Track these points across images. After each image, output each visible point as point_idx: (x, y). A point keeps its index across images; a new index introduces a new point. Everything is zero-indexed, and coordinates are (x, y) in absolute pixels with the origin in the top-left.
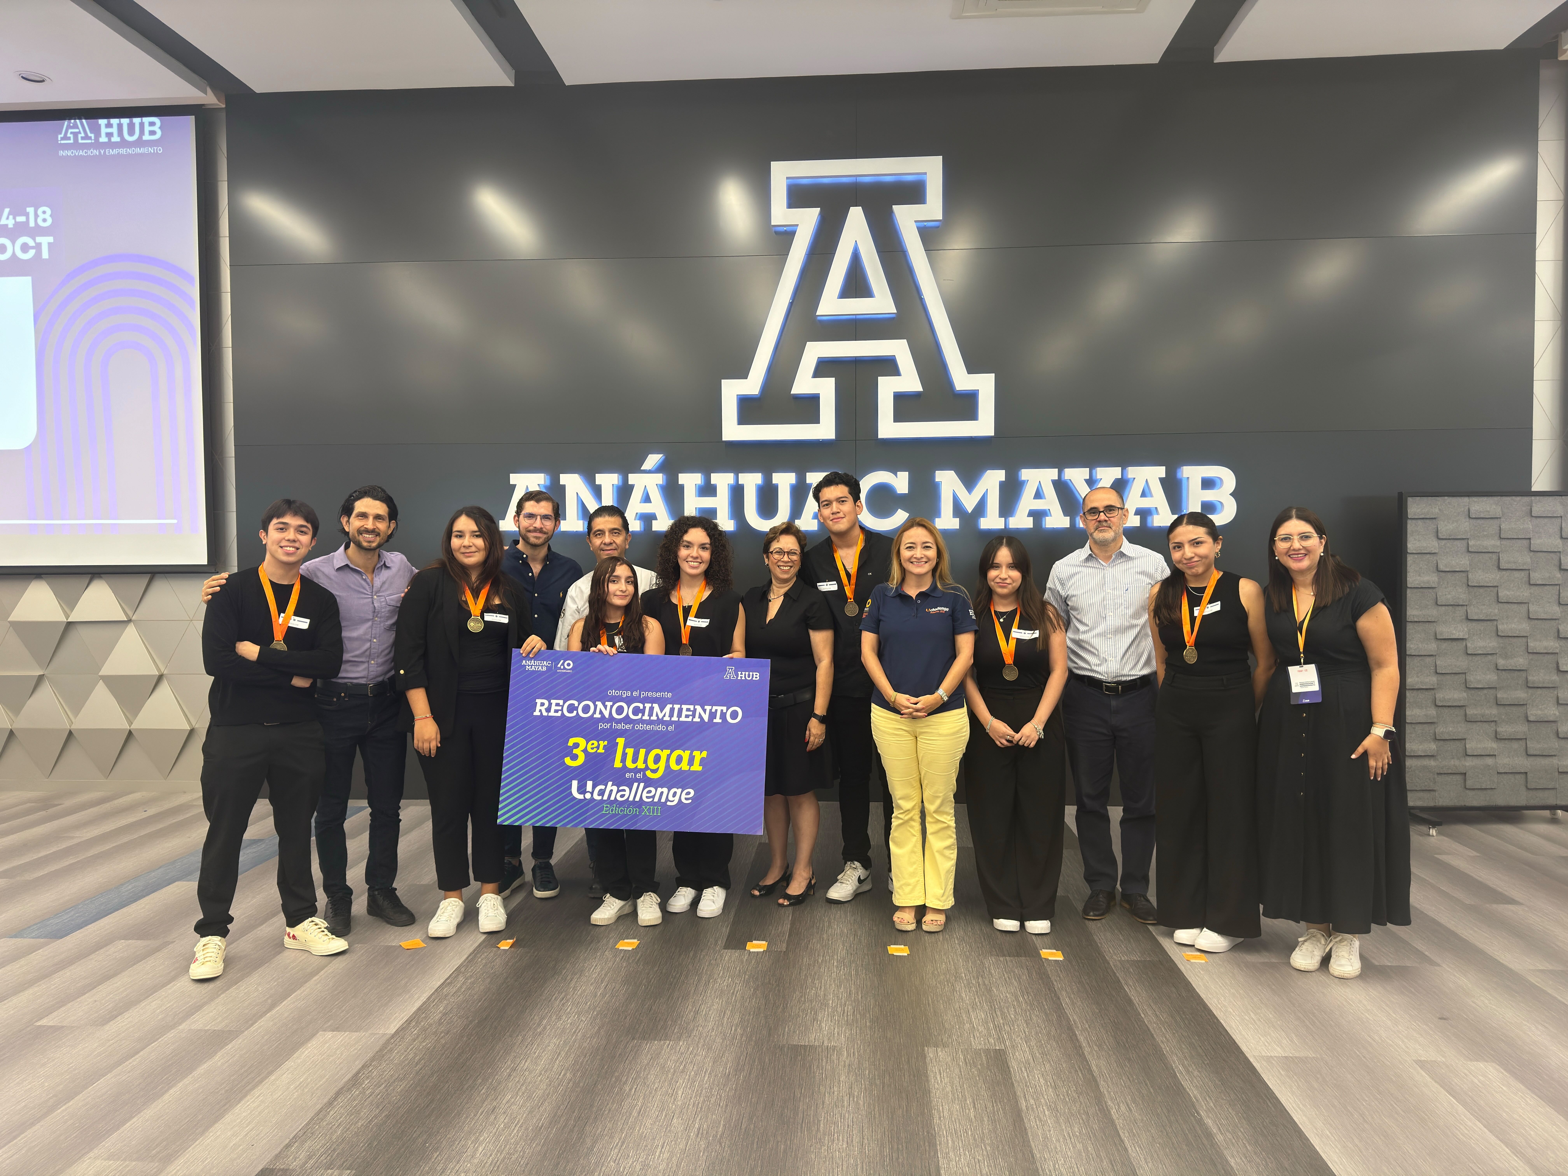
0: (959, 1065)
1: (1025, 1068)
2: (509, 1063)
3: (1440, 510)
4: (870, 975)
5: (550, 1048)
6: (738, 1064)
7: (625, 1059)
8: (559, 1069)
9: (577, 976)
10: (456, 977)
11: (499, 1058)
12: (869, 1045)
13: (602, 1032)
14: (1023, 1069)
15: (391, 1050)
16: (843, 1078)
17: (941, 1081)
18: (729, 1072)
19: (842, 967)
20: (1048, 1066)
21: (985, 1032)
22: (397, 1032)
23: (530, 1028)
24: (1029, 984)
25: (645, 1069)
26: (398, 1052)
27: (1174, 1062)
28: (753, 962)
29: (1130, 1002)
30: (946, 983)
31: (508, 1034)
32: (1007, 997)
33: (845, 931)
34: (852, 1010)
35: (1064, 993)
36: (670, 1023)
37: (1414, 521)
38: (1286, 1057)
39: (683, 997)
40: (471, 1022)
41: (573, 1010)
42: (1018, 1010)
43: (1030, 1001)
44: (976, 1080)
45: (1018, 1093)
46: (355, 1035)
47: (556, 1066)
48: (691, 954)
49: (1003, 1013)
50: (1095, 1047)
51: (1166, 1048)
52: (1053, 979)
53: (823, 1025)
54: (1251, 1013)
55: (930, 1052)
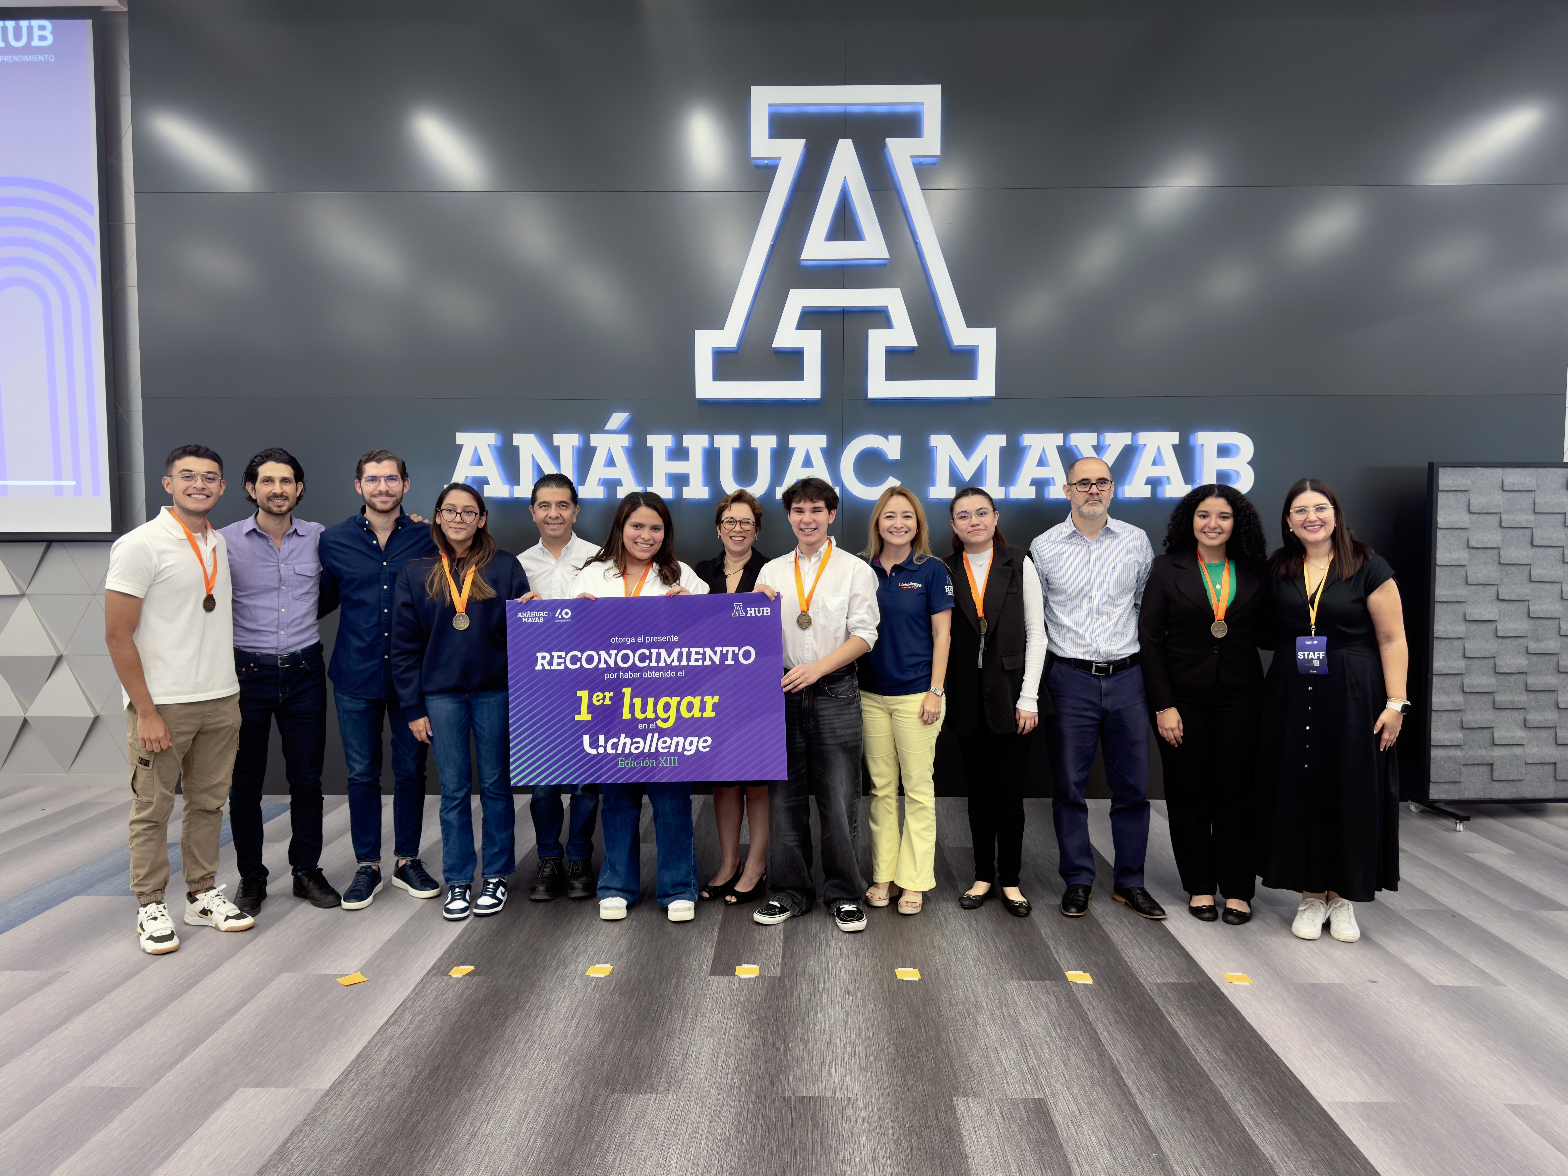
0: (996, 1120)
1: (1072, 1123)
2: (468, 1125)
3: (1472, 481)
4: (880, 1006)
5: (515, 1105)
6: (739, 1122)
7: (605, 1118)
8: (528, 1133)
9: (544, 1010)
10: (401, 1014)
11: (456, 1120)
12: (889, 1096)
13: (577, 1083)
14: (1070, 1124)
15: (326, 1112)
16: (863, 1140)
17: (978, 1142)
18: (730, 1134)
19: (847, 996)
20: (1097, 1119)
21: (1019, 1077)
22: (332, 1087)
23: (491, 1080)
24: (1059, 1014)
25: (630, 1131)
26: (334, 1114)
27: (1239, 1111)
28: (745, 990)
29: (1175, 1034)
30: (966, 1014)
31: (466, 1087)
32: (1037, 1031)
33: (846, 951)
34: (864, 1052)
35: (1100, 1025)
36: (655, 1070)
37: (1445, 494)
38: (1363, 1103)
39: (668, 1036)
40: (421, 1072)
41: (541, 1055)
42: (1053, 1047)
43: (1063, 1034)
44: (1018, 1139)
45: (1069, 1157)
46: (282, 1092)
47: (524, 1130)
48: (674, 983)
49: (1036, 1052)
50: (1146, 1094)
51: (1227, 1095)
52: (1085, 1007)
53: (833, 1070)
54: (1313, 1048)
55: (960, 1103)
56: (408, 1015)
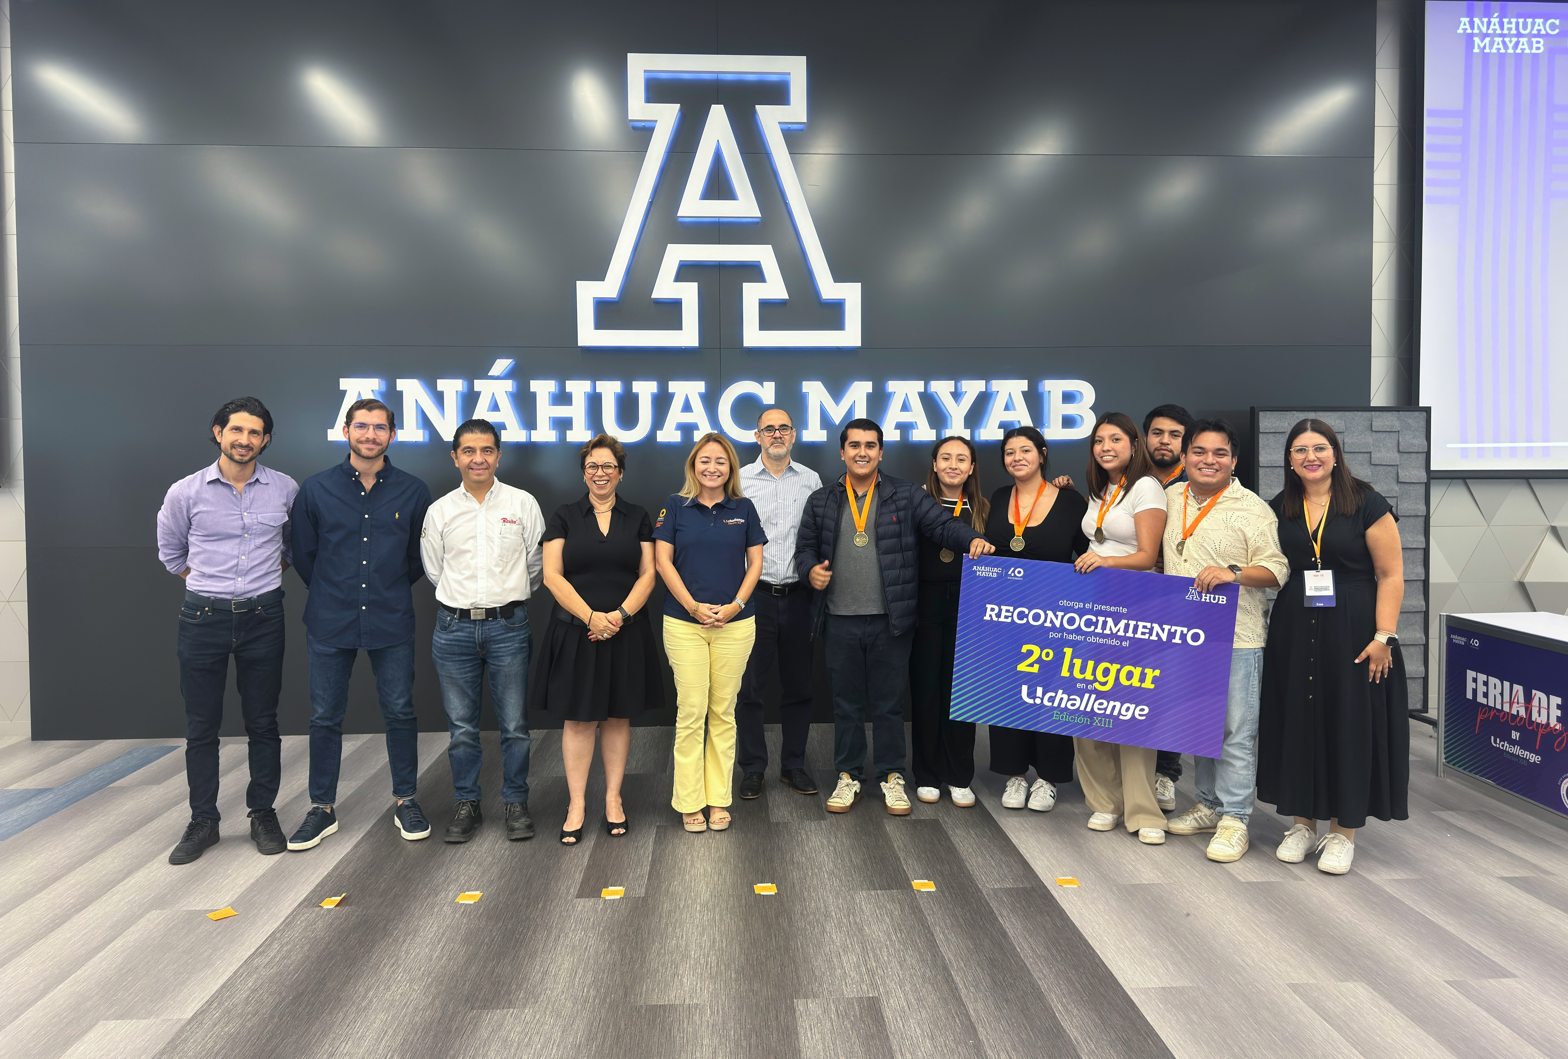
0: (831, 1018)
1: (900, 1016)
2: (327, 1046)
4: (736, 919)
5: (375, 1025)
6: (590, 1031)
7: (462, 1033)
8: (386, 1050)
9: (411, 936)
10: (269, 945)
11: (316, 1042)
12: (734, 1001)
13: (437, 1003)
14: (898, 1019)
15: (186, 1040)
16: (706, 1041)
17: (812, 1038)
18: (580, 1042)
19: (706, 912)
20: (924, 1013)
21: (857, 978)
22: (194, 1017)
23: (353, 1003)
24: (901, 920)
25: (485, 1044)
26: (194, 1041)
27: (1052, 1000)
28: (609, 911)
29: (1004, 934)
30: (815, 923)
31: (327, 1011)
32: (879, 936)
33: (709, 870)
34: (716, 961)
35: (938, 928)
36: (514, 987)
37: (1265, 435)
38: (1164, 989)
39: (530, 956)
40: (284, 999)
41: (404, 977)
42: (892, 950)
43: (902, 938)
44: (849, 1034)
45: (894, 1047)
46: (143, 1023)
47: (381, 1048)
48: (540, 906)
49: (875, 955)
50: (972, 988)
51: (1043, 985)
52: (926, 913)
53: (685, 980)
54: (1126, 941)
55: (800, 1005)
56: (276, 946)
